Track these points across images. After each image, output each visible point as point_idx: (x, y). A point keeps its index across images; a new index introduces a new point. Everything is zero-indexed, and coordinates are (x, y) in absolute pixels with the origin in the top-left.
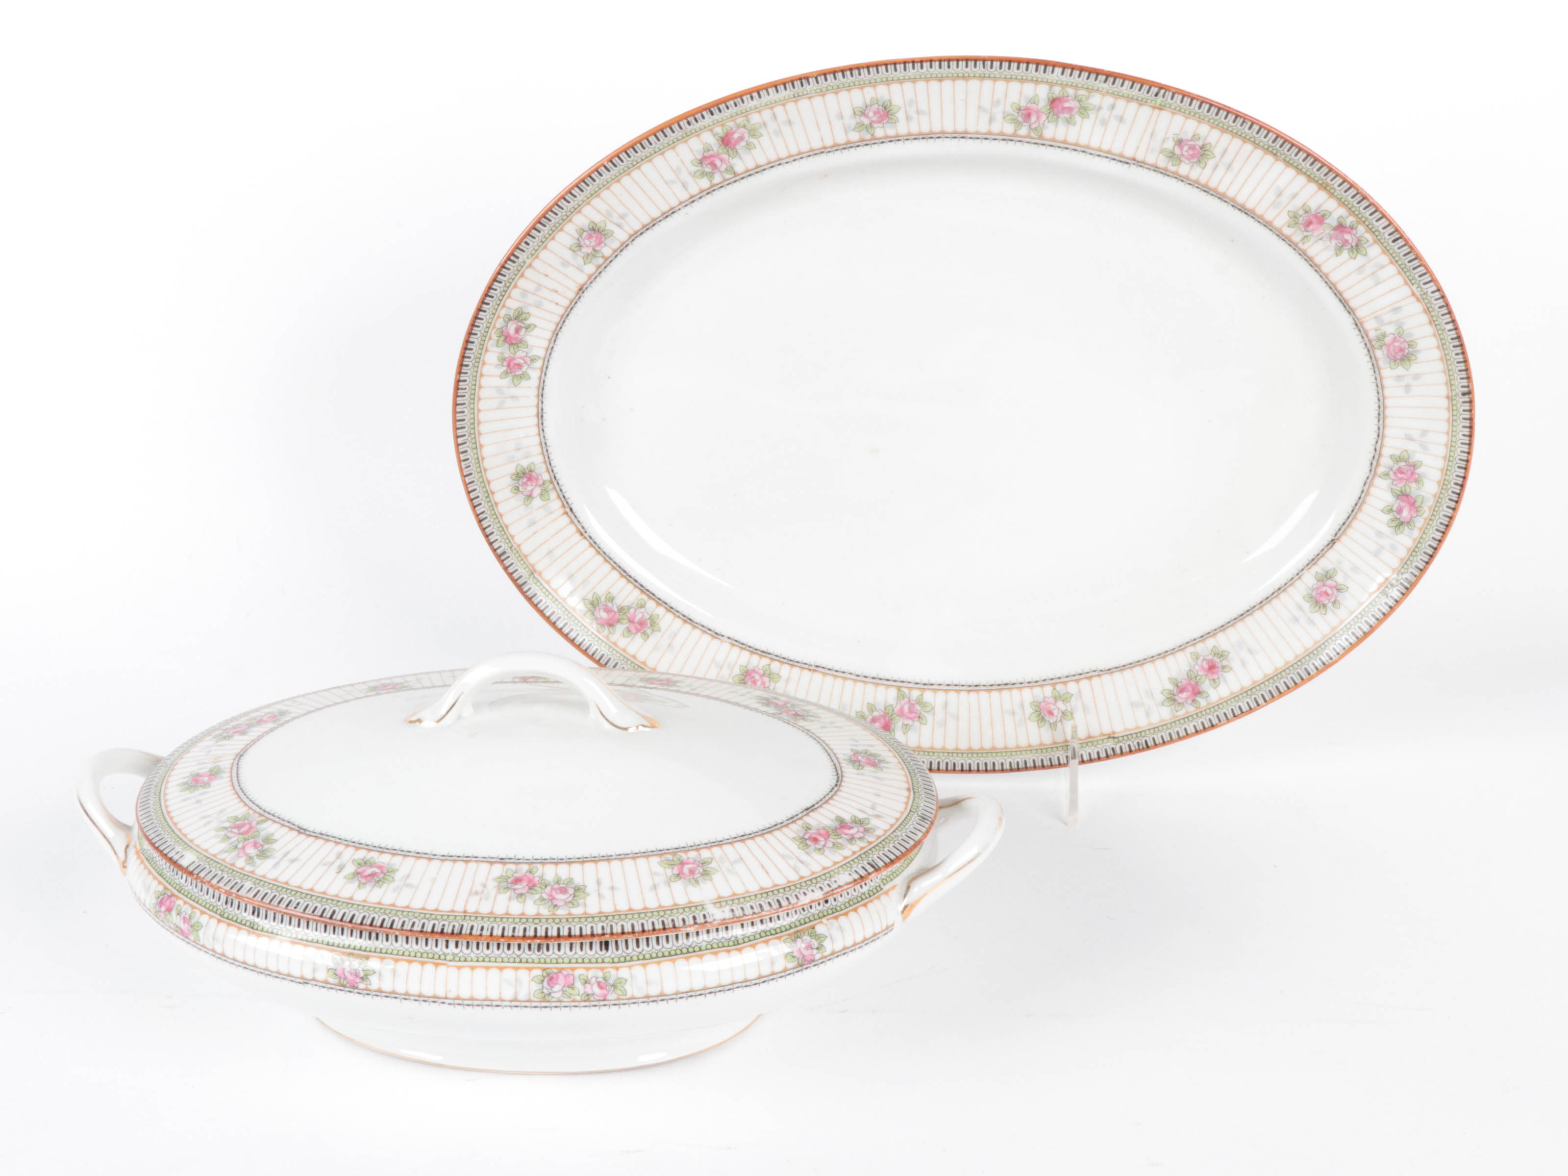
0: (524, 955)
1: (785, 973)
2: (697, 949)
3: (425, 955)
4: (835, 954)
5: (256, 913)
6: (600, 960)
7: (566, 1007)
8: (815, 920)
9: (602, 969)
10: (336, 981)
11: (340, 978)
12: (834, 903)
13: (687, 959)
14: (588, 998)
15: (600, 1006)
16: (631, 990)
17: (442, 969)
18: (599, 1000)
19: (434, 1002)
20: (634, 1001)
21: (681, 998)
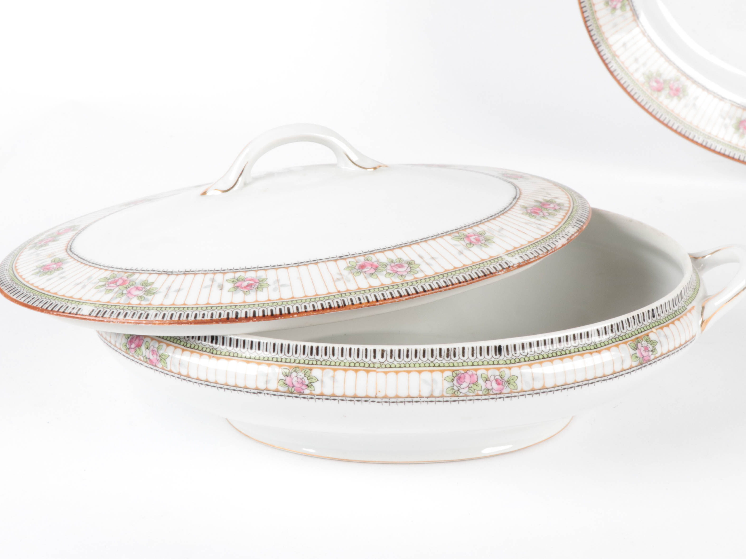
0: (436, 361)
1: (631, 370)
2: (568, 352)
3: (357, 365)
4: (664, 356)
5: (214, 341)
6: (496, 362)
7: (470, 400)
8: (648, 329)
9: (498, 369)
10: (286, 389)
11: (289, 386)
12: (658, 318)
13: (562, 359)
14: (488, 392)
15: (497, 398)
16: (521, 385)
17: (372, 375)
18: (496, 394)
19: (366, 401)
20: (523, 393)
21: (557, 390)
